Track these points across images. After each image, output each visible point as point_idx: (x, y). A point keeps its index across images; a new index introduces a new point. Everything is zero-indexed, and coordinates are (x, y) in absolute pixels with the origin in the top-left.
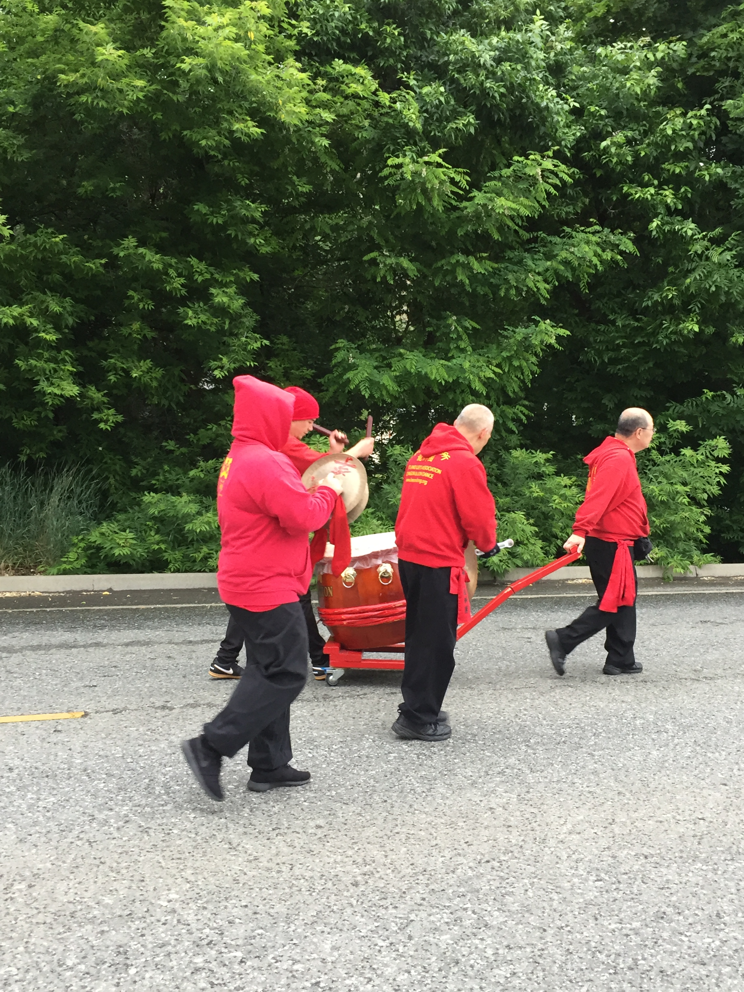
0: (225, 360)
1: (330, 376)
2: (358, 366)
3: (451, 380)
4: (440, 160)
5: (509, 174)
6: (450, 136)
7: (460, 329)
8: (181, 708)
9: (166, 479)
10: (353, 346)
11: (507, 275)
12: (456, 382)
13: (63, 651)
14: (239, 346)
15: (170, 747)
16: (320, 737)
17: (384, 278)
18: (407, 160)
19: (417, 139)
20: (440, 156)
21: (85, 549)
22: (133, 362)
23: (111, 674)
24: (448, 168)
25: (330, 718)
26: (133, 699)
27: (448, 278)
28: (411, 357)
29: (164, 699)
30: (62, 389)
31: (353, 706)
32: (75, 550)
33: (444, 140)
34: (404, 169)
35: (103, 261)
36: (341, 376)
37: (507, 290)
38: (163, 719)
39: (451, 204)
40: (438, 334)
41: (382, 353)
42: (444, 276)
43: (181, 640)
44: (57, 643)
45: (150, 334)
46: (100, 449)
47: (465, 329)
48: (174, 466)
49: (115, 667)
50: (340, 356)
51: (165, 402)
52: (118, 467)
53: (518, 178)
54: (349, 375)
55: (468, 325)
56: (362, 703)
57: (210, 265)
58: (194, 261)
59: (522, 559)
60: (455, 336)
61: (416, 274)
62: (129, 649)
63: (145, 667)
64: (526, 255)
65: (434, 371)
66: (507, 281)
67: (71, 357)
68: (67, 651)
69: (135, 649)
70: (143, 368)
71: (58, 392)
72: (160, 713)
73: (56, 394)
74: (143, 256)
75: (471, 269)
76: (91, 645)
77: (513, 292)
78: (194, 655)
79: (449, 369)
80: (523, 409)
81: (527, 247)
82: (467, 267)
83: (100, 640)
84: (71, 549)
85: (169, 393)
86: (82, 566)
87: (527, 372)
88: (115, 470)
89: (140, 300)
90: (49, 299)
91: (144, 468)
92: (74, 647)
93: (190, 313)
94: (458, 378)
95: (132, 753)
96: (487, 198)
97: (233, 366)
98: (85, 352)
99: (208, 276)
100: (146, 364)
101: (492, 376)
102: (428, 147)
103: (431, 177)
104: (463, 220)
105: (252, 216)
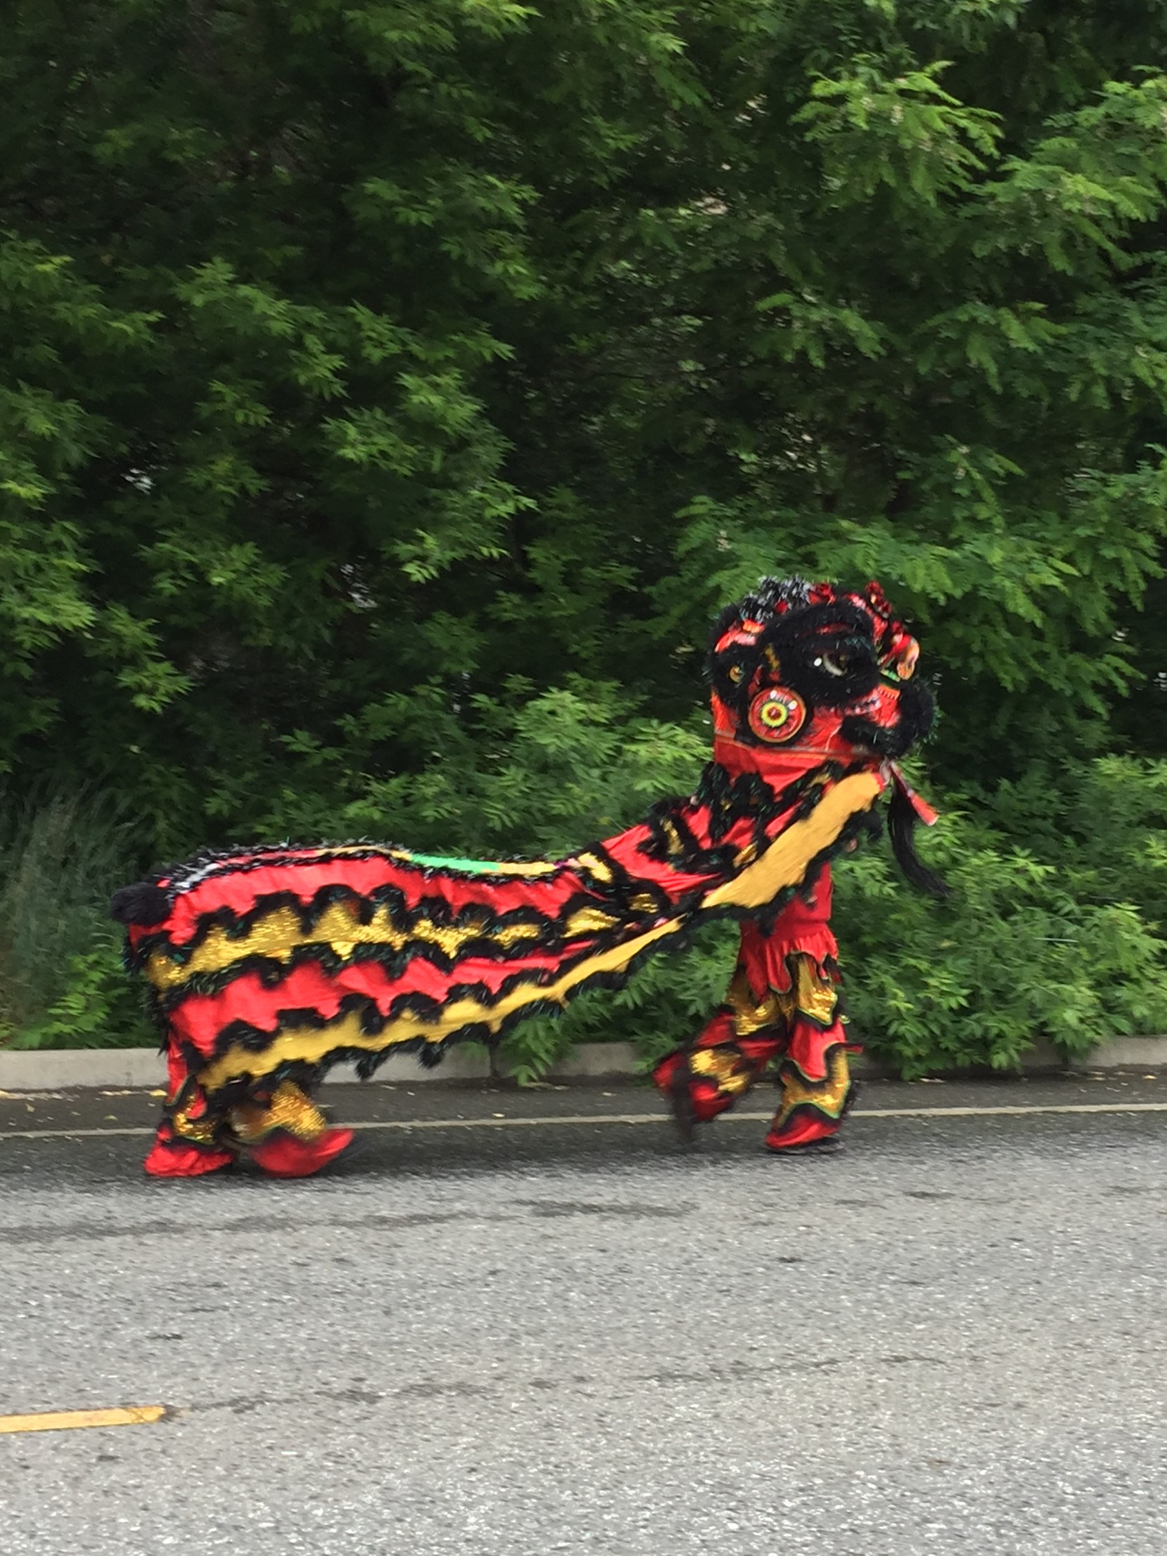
0: (430, 542)
1: (672, 581)
2: (739, 558)
3: (958, 593)
4: (933, 87)
5: (1094, 121)
6: (959, 30)
7: (977, 476)
8: (396, 1396)
9: (290, 821)
10: (729, 512)
11: (1084, 350)
12: (971, 598)
13: (85, 1243)
14: (464, 510)
15: (387, 1502)
16: (748, 1477)
17: (802, 354)
18: (859, 85)
19: (883, 36)
20: (934, 78)
21: (105, 986)
22: (215, 549)
23: (209, 1304)
24: (953, 106)
25: (762, 1426)
26: (274, 1371)
27: (951, 357)
28: (866, 539)
29: (348, 1373)
30: (55, 612)
31: (811, 1394)
32: (80, 987)
33: (943, 42)
34: (851, 106)
35: (153, 317)
36: (697, 582)
37: (1087, 386)
38: (357, 1427)
39: (957, 189)
40: (926, 486)
41: (793, 530)
42: (942, 353)
43: (359, 1215)
44: (68, 1222)
45: (256, 484)
46: (135, 749)
47: (990, 475)
48: (307, 792)
49: (217, 1285)
50: (696, 535)
51: (287, 642)
52: (174, 794)
53: (1117, 128)
54: (719, 578)
55: (996, 468)
56: (830, 1387)
57: (398, 324)
58: (362, 314)
59: (1129, 1016)
60: (963, 491)
61: (879, 348)
62: (241, 1238)
63: (288, 1288)
64: (1127, 302)
65: (921, 573)
66: (1085, 365)
67: (72, 534)
68: (96, 1244)
69: (254, 1238)
70: (239, 565)
71: (45, 617)
72: (348, 1411)
73: (41, 624)
74: (247, 304)
75: (1003, 338)
76: (146, 1229)
77: (1100, 391)
78: (399, 1255)
79: (952, 565)
80: (1120, 663)
81: (1129, 287)
82: (995, 333)
83: (166, 1214)
84: (70, 985)
85: (298, 621)
86: (97, 1026)
87: (1133, 574)
88: (169, 801)
89: (240, 405)
90: (27, 404)
91: (235, 794)
92: (111, 1232)
93: (352, 432)
94: (976, 588)
95: (298, 1519)
96: (1042, 173)
97: (450, 555)
98: (105, 527)
99: (395, 349)
100: (243, 554)
101: (1056, 581)
102: (908, 58)
103: (912, 123)
104: (983, 224)
105: (501, 211)
